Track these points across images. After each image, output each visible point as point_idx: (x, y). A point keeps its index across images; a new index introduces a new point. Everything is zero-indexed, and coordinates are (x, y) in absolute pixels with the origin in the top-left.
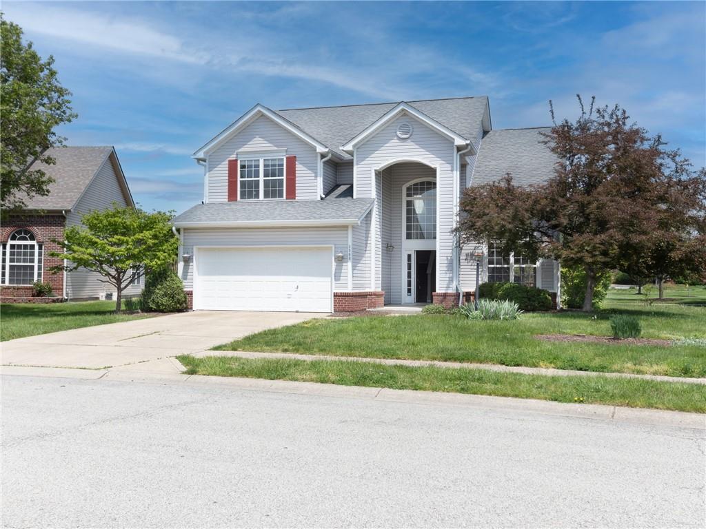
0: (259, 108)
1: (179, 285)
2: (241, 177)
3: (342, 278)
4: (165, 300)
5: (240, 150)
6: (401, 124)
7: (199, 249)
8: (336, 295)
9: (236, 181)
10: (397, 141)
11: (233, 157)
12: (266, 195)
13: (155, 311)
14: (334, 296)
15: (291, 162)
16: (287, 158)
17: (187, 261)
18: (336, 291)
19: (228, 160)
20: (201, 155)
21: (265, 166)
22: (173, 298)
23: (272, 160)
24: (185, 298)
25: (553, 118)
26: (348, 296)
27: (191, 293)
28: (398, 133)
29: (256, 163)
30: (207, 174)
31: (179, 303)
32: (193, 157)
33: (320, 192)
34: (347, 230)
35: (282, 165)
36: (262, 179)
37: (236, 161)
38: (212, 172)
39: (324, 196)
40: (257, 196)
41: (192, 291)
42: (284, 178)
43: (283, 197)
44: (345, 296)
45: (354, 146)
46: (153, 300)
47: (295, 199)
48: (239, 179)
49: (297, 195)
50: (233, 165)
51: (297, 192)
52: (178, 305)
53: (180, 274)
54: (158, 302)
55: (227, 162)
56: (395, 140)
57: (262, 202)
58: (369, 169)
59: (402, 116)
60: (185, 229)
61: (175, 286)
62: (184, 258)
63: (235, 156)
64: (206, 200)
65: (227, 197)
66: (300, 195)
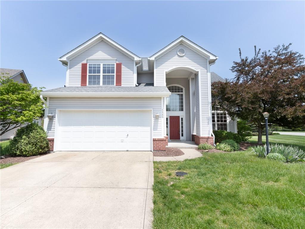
0: (101, 35)
1: (42, 135)
2: (89, 73)
3: (158, 129)
4: (28, 148)
5: (89, 58)
6: (179, 49)
7: (60, 111)
8: (154, 140)
9: (86, 75)
10: (178, 57)
11: (85, 62)
12: (104, 83)
13: (19, 156)
14: (153, 141)
15: (119, 66)
16: (117, 64)
17: (51, 119)
18: (154, 138)
19: (81, 63)
20: (64, 59)
21: (103, 68)
22: (36, 145)
23: (108, 65)
24: (47, 144)
25: (240, 56)
26: (162, 141)
27: (52, 140)
28: (178, 53)
29: (99, 66)
30: (68, 70)
31: (41, 148)
32: (59, 59)
33: (135, 82)
34: (161, 100)
35: (114, 68)
36: (101, 74)
37: (86, 64)
38: (71, 70)
39: (138, 85)
40: (99, 83)
41: (53, 139)
42: (115, 74)
43: (114, 85)
44: (161, 141)
45: (155, 58)
46: (18, 147)
47: (121, 86)
48: (88, 74)
49: (122, 84)
50: (84, 67)
51: (122, 82)
52: (40, 150)
53: (45, 127)
54: (22, 149)
55: (81, 65)
56: (176, 57)
57: (101, 87)
58: (163, 71)
59: (179, 45)
60: (50, 98)
61: (38, 136)
62: (48, 116)
63: (86, 61)
64: (67, 85)
65: (80, 84)
66: (124, 84)
